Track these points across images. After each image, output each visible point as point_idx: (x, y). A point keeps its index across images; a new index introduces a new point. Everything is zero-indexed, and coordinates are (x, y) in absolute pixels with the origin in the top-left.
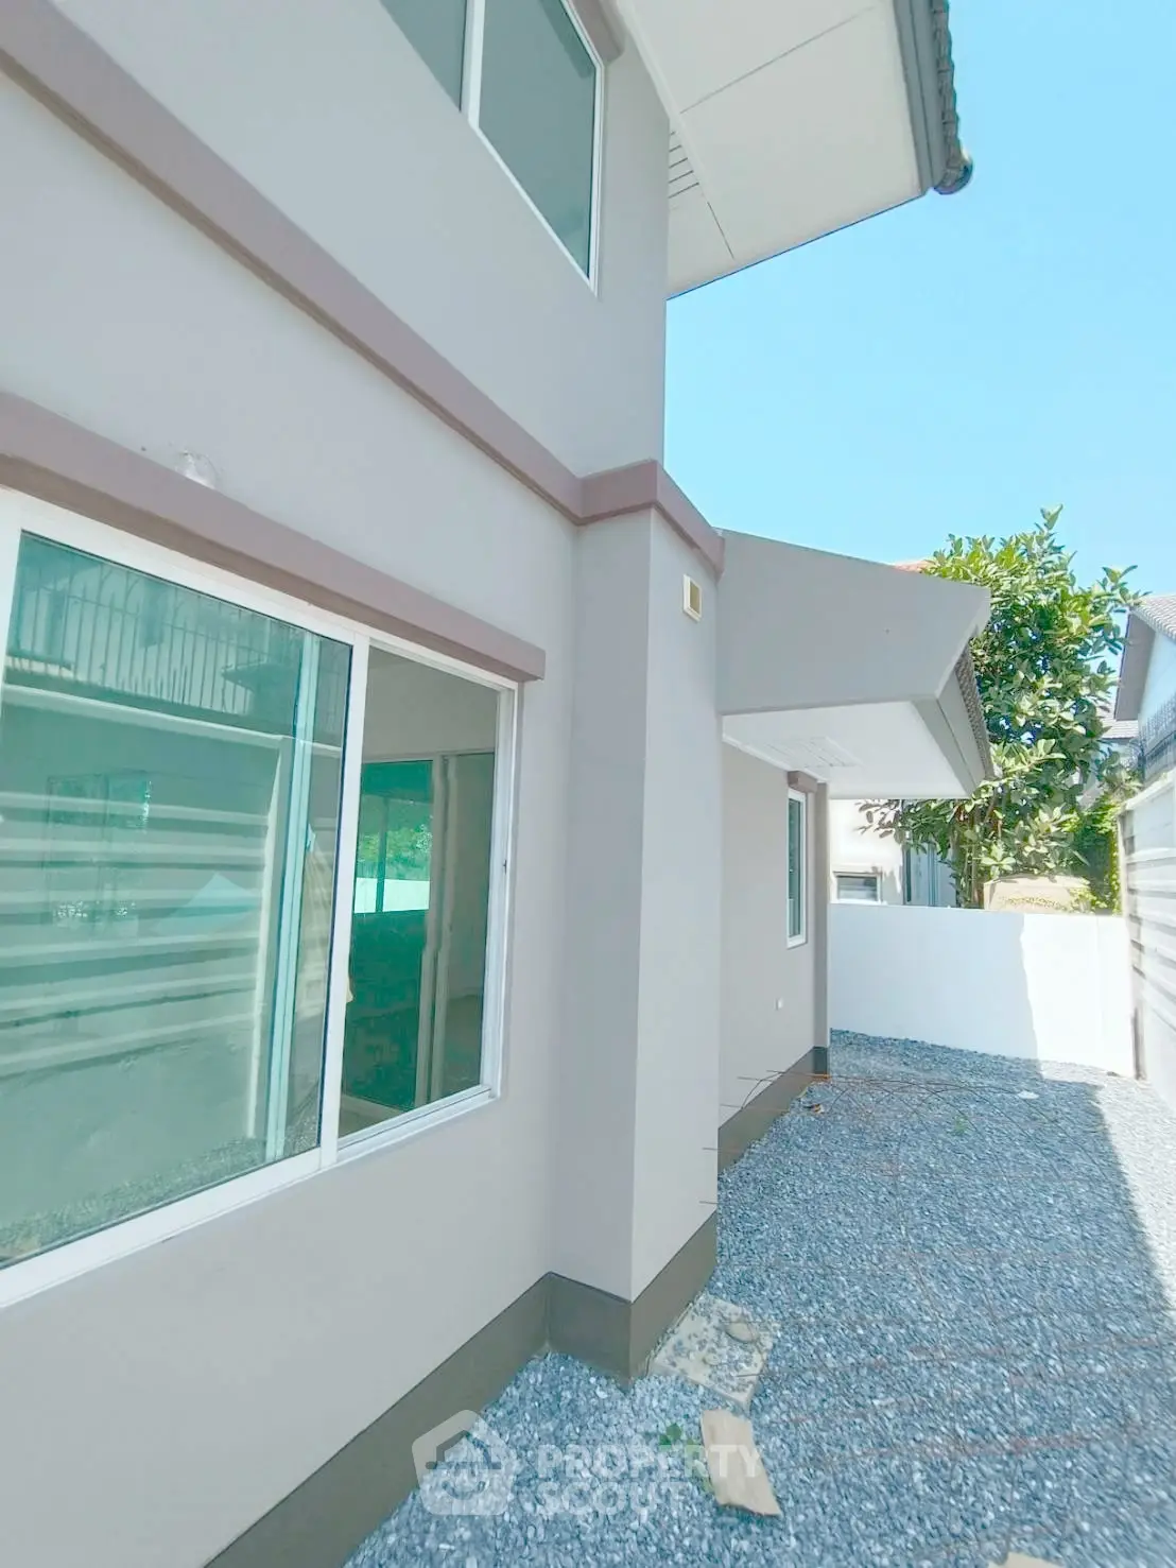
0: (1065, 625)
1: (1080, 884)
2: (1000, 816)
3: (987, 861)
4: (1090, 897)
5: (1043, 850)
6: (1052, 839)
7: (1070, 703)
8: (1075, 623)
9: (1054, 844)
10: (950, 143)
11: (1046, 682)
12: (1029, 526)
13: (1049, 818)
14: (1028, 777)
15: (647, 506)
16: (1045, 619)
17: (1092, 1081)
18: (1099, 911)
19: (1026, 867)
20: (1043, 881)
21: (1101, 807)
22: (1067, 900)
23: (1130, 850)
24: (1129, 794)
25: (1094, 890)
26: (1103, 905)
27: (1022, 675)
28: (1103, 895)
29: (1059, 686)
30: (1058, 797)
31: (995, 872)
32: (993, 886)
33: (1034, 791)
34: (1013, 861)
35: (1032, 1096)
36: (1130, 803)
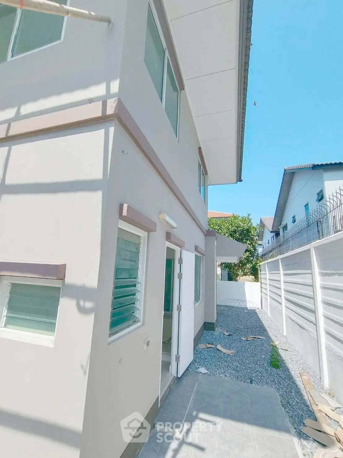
0: (251, 233)
1: (253, 277)
2: (241, 265)
3: (239, 273)
4: (255, 279)
5: (248, 271)
6: (249, 269)
7: (252, 246)
8: (253, 232)
9: (249, 270)
10: (240, 176)
11: (248, 242)
12: (246, 215)
13: (249, 266)
14: (245, 258)
15: (214, 236)
16: (248, 231)
17: (255, 309)
18: (256, 282)
19: (245, 274)
20: (247, 276)
21: (257, 263)
22: (251, 280)
23: (261, 272)
24: (260, 262)
25: (255, 278)
26: (257, 281)
27: (244, 241)
28: (257, 279)
29: (250, 243)
30: (250, 262)
31: (240, 275)
32: (240, 278)
33: (246, 261)
34: (243, 273)
35: (247, 311)
36: (261, 264)
